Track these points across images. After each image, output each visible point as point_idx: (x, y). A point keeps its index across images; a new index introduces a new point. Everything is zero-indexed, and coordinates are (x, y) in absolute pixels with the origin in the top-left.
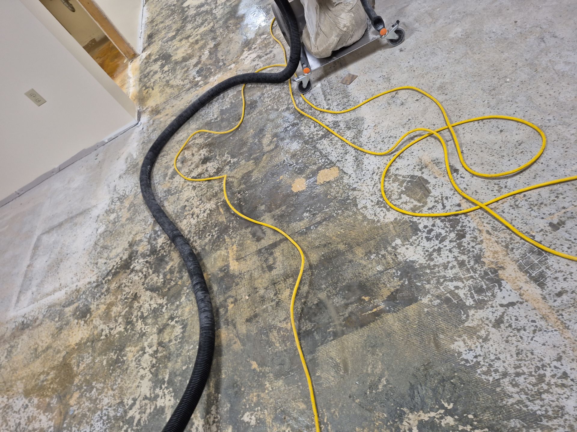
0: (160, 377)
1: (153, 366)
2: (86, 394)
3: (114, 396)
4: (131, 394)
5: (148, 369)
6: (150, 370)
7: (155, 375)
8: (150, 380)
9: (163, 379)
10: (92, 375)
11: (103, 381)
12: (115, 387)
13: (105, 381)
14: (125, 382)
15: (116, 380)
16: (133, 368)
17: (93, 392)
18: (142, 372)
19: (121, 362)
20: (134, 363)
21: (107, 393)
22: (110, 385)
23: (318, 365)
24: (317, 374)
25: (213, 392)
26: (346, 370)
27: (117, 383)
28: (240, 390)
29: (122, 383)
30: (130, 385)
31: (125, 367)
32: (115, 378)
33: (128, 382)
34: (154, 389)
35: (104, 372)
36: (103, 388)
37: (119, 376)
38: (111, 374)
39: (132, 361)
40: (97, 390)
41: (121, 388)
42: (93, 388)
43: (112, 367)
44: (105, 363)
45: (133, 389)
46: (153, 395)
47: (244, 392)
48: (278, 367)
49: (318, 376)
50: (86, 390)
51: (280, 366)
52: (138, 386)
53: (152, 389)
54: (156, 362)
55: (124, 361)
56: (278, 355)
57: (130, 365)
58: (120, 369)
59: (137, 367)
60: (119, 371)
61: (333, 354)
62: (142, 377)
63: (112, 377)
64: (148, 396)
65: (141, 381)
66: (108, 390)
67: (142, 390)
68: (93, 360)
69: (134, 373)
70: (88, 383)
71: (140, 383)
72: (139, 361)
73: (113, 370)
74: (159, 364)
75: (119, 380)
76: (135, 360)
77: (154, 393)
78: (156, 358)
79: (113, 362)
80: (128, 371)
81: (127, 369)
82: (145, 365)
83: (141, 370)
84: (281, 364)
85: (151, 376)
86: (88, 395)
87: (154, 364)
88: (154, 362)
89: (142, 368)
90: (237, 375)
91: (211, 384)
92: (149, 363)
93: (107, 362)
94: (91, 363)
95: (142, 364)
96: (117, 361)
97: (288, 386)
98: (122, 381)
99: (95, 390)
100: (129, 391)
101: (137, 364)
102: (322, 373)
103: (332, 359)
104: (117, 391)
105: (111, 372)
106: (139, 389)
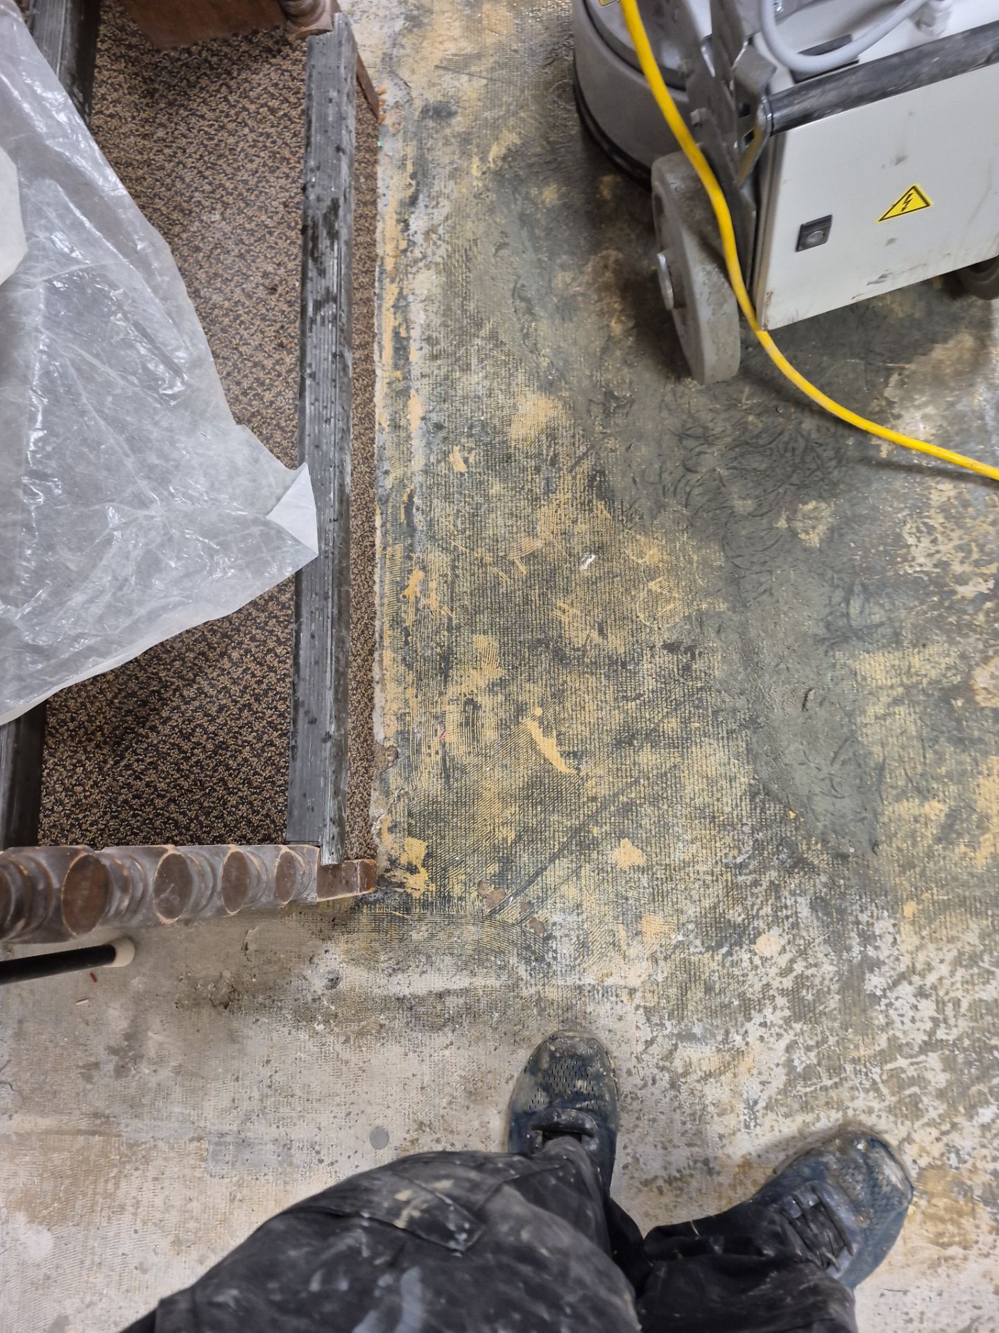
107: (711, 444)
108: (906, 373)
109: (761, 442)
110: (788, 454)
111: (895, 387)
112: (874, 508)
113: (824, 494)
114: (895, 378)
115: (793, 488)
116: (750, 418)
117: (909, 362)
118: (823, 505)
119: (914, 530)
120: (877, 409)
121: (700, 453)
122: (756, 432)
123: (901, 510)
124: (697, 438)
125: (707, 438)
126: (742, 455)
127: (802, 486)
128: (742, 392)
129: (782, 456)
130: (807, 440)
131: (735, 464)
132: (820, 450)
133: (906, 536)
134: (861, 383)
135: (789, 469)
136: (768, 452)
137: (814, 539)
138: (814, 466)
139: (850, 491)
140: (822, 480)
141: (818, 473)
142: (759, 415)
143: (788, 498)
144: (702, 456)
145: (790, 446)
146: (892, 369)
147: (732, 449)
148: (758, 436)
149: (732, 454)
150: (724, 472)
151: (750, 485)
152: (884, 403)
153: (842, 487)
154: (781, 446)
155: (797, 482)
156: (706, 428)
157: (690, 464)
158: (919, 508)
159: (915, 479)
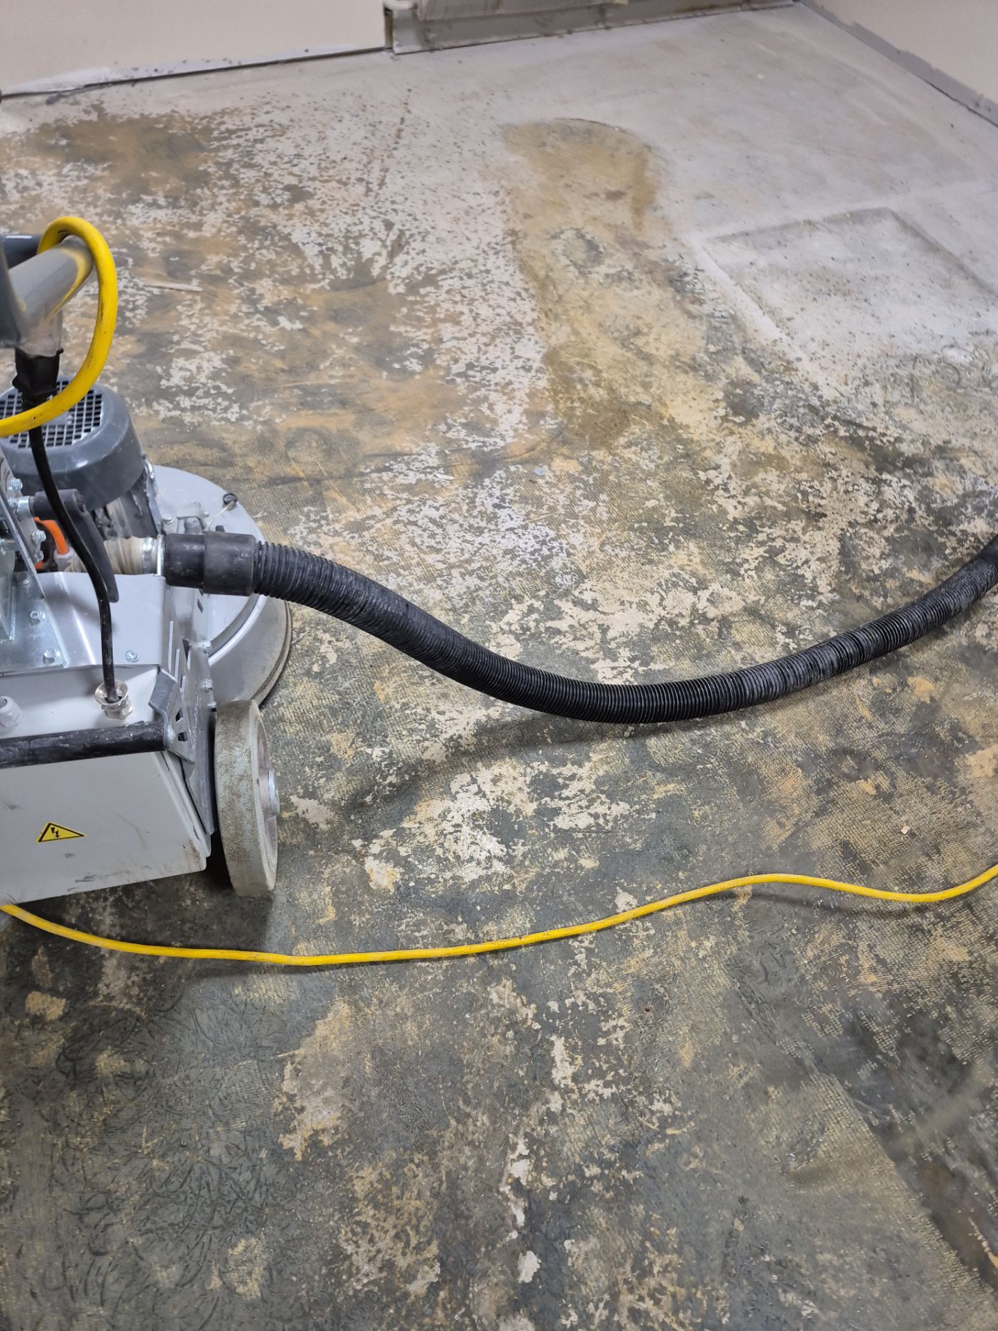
0: (655, 649)
1: (672, 623)
2: (579, 488)
3: (591, 553)
4: (604, 591)
5: (663, 613)
6: (662, 618)
7: (657, 636)
8: (641, 626)
9: (652, 658)
10: (619, 485)
11: (614, 515)
12: (607, 547)
13: (615, 521)
14: (623, 570)
15: (621, 546)
16: (656, 576)
17: (586, 502)
18: (653, 600)
19: (661, 542)
20: (666, 574)
21: (592, 535)
22: (609, 535)
23: (795, 1087)
24: (771, 1089)
25: (655, 797)
26: (803, 1179)
27: (618, 551)
28: (679, 869)
29: (620, 562)
30: (620, 583)
31: (654, 556)
32: (627, 541)
33: (625, 575)
34: (626, 644)
35: (631, 509)
36: (600, 522)
37: (633, 549)
38: (631, 528)
39: (671, 567)
40: (593, 510)
41: (610, 562)
42: (594, 498)
43: (645, 524)
44: (651, 504)
45: (615, 592)
46: (613, 645)
47: (677, 880)
48: (756, 965)
49: (766, 1093)
50: (586, 483)
51: (761, 969)
52: (622, 603)
53: (624, 639)
54: (683, 627)
55: (664, 548)
56: (787, 958)
57: (661, 566)
58: (648, 546)
59: (660, 585)
60: (643, 544)
61: (836, 1133)
62: (643, 606)
63: (625, 534)
64: (611, 634)
65: (634, 606)
66: (600, 535)
67: (618, 616)
68: (650, 475)
69: (648, 584)
70: (602, 484)
71: (631, 603)
72: (675, 585)
73: (641, 529)
74: (681, 637)
75: (624, 554)
76: (674, 575)
77: (618, 647)
78: (692, 623)
79: (658, 522)
80: (647, 567)
81: (651, 562)
82: (668, 602)
83: (657, 597)
84: (767, 974)
85: (651, 626)
86: (579, 493)
87: (677, 623)
88: (683, 622)
89: (662, 599)
90: (709, 849)
91: (671, 787)
92: (676, 611)
93: (654, 509)
94: (643, 471)
95: (671, 595)
96: (661, 531)
97: (721, 1006)
98: (623, 559)
99: (592, 504)
100: (607, 585)
101: (667, 581)
102: (778, 1103)
103: (822, 1131)
104: (602, 556)
105: (636, 526)
106: (617, 606)
107: (116, 1211)
108: (297, 1060)
109: (172, 1187)
110: (204, 1192)
111: (291, 1078)
112: (305, 1224)
113: (252, 1227)
114: (289, 1067)
115: (217, 1232)
116: (155, 1163)
117: (299, 1047)
118: (253, 1241)
119: (350, 1235)
120: (280, 1108)
121: (107, 1226)
122: (164, 1176)
123: (332, 1215)
124: (100, 1208)
125: (111, 1205)
126: (154, 1212)
127: (227, 1225)
128: (140, 1135)
129: (198, 1196)
130: (219, 1166)
131: (149, 1226)
132: (234, 1176)
133: (344, 1245)
134: (258, 1084)
135: (208, 1210)
136: (182, 1197)
137: (253, 1288)
138: (234, 1196)
139: (276, 1213)
140: (246, 1210)
141: (240, 1203)
142: (163, 1157)
143: (214, 1246)
144: (110, 1230)
145: (203, 1182)
146: (284, 1059)
147: (141, 1208)
148: (167, 1181)
149: (143, 1215)
150: (138, 1241)
151: (171, 1245)
152: (285, 1099)
153: (267, 1210)
154: (194, 1185)
155: (220, 1222)
156: (108, 1193)
157: (97, 1245)
158: (347, 1205)
159: (335, 1175)
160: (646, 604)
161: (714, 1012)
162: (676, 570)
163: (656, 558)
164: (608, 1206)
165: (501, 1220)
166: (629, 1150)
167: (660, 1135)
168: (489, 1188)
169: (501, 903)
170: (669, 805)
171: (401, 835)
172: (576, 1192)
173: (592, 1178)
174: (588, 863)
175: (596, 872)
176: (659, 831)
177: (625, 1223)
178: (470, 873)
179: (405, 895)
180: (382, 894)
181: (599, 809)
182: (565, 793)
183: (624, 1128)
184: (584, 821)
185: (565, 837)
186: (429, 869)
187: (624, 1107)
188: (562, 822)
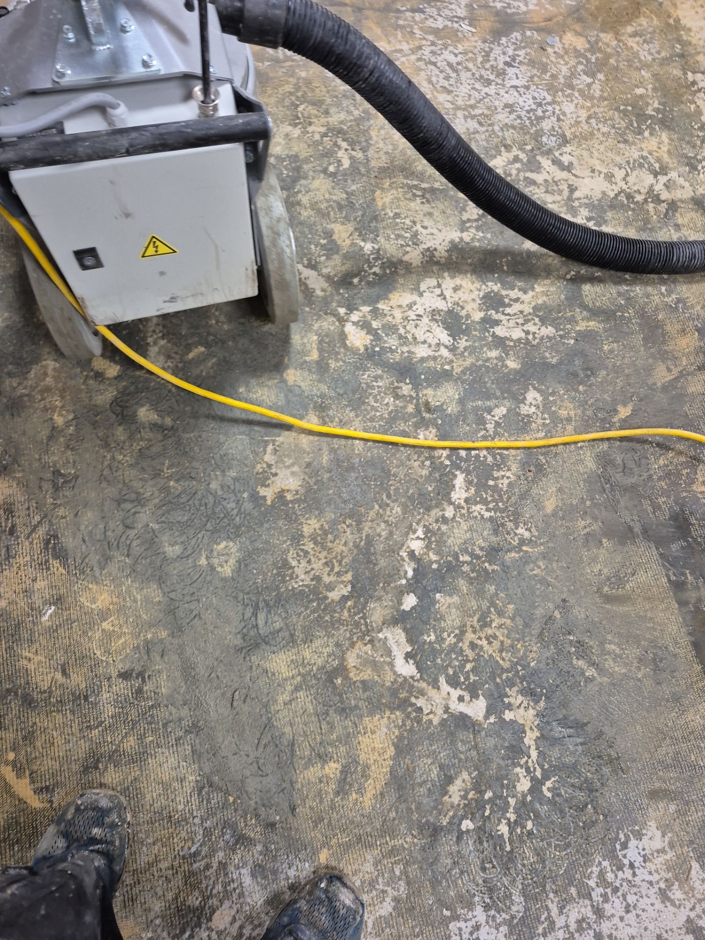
0: (609, 215)
1: (629, 197)
2: (581, 63)
3: (578, 123)
4: (580, 158)
5: (625, 187)
6: (622, 191)
7: (614, 205)
8: (604, 193)
9: (605, 222)
10: (617, 69)
11: (606, 94)
12: (593, 121)
13: (605, 99)
14: (601, 143)
15: (605, 123)
16: (627, 154)
17: (584, 77)
18: (619, 174)
19: (639, 127)
20: (636, 155)
21: (583, 107)
22: (597, 110)
23: (623, 543)
24: (604, 540)
25: (578, 328)
26: (608, 599)
27: (601, 126)
28: (580, 383)
29: (600, 136)
30: (596, 154)
31: (630, 137)
32: (611, 119)
33: (602, 148)
34: (587, 205)
35: (622, 92)
36: (592, 98)
37: (613, 127)
38: (617, 109)
39: (642, 149)
40: (589, 86)
41: (592, 134)
42: (592, 75)
43: (630, 108)
44: (639, 91)
45: (589, 160)
46: (576, 204)
47: (577, 391)
48: (619, 460)
49: (601, 542)
50: (588, 61)
51: (621, 464)
52: (593, 171)
53: (586, 201)
54: (637, 202)
55: (641, 132)
56: (643, 461)
57: (633, 147)
58: (627, 128)
59: (628, 162)
60: (623, 124)
61: (642, 577)
62: (609, 177)
63: (611, 112)
64: (577, 194)
65: (602, 175)
66: (589, 109)
67: (587, 181)
68: (646, 66)
69: (618, 159)
70: (601, 65)
71: (600, 172)
72: (641, 166)
73: (625, 113)
74: (633, 210)
75: (605, 129)
76: (642, 157)
77: (580, 207)
78: (646, 200)
79: (641, 109)
80: (622, 146)
81: (626, 141)
82: (631, 179)
83: (623, 172)
84: (625, 468)
85: (612, 195)
86: (580, 67)
87: (633, 197)
88: (639, 198)
89: (627, 175)
90: (608, 375)
91: (592, 323)
92: (636, 188)
93: (641, 96)
94: (640, 61)
95: (635, 173)
96: (642, 117)
97: (585, 481)
98: (603, 134)
99: (589, 80)
100: (585, 153)
101: (635, 161)
102: (607, 550)
103: (633, 575)
104: (586, 127)
105: (622, 108)
106: (588, 173)
107: (143, 506)
108: (277, 443)
109: (182, 501)
110: (203, 508)
111: (271, 454)
112: (267, 542)
113: (232, 536)
114: (270, 448)
115: (209, 533)
116: (172, 483)
117: (279, 436)
118: (231, 544)
119: (295, 555)
120: (261, 470)
121: (135, 513)
122: (177, 493)
123: (285, 542)
124: (133, 501)
125: (139, 501)
126: (168, 512)
127: (215, 531)
128: (164, 464)
129: (198, 510)
130: (215, 495)
131: (163, 519)
132: (225, 503)
133: (290, 560)
134: (248, 452)
135: (204, 519)
136: (188, 508)
137: (227, 570)
138: (222, 515)
139: (249, 531)
140: (229, 525)
141: (226, 520)
142: (177, 481)
143: (205, 541)
144: (137, 515)
145: (203, 502)
146: (267, 441)
147: (159, 508)
148: (179, 496)
149: (160, 512)
150: (156, 526)
151: (177, 534)
152: (265, 466)
153: (243, 529)
154: (197, 502)
155: (211, 528)
156: (138, 493)
157: (128, 522)
158: (297, 539)
159: (291, 518)
160: (613, 176)
161: (578, 483)
162: (645, 154)
163: (631, 140)
164: (470, 581)
165: (396, 571)
166: (493, 552)
167: (518, 548)
168: (393, 550)
169: (440, 377)
170: (586, 336)
171: (376, 313)
172: (451, 568)
173: (464, 563)
174: (512, 364)
175: (516, 372)
176: (572, 354)
177: (480, 593)
178: (421, 352)
179: (371, 356)
180: (354, 351)
181: (530, 327)
182: (508, 310)
183: (493, 539)
184: (517, 334)
185: (500, 342)
186: (392, 342)
187: (497, 527)
188: (500, 331)
